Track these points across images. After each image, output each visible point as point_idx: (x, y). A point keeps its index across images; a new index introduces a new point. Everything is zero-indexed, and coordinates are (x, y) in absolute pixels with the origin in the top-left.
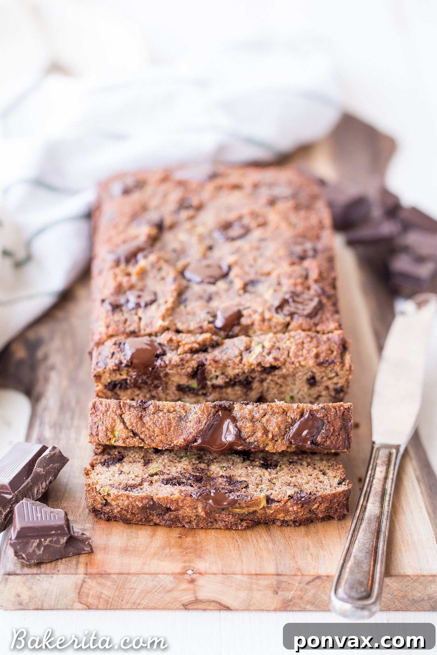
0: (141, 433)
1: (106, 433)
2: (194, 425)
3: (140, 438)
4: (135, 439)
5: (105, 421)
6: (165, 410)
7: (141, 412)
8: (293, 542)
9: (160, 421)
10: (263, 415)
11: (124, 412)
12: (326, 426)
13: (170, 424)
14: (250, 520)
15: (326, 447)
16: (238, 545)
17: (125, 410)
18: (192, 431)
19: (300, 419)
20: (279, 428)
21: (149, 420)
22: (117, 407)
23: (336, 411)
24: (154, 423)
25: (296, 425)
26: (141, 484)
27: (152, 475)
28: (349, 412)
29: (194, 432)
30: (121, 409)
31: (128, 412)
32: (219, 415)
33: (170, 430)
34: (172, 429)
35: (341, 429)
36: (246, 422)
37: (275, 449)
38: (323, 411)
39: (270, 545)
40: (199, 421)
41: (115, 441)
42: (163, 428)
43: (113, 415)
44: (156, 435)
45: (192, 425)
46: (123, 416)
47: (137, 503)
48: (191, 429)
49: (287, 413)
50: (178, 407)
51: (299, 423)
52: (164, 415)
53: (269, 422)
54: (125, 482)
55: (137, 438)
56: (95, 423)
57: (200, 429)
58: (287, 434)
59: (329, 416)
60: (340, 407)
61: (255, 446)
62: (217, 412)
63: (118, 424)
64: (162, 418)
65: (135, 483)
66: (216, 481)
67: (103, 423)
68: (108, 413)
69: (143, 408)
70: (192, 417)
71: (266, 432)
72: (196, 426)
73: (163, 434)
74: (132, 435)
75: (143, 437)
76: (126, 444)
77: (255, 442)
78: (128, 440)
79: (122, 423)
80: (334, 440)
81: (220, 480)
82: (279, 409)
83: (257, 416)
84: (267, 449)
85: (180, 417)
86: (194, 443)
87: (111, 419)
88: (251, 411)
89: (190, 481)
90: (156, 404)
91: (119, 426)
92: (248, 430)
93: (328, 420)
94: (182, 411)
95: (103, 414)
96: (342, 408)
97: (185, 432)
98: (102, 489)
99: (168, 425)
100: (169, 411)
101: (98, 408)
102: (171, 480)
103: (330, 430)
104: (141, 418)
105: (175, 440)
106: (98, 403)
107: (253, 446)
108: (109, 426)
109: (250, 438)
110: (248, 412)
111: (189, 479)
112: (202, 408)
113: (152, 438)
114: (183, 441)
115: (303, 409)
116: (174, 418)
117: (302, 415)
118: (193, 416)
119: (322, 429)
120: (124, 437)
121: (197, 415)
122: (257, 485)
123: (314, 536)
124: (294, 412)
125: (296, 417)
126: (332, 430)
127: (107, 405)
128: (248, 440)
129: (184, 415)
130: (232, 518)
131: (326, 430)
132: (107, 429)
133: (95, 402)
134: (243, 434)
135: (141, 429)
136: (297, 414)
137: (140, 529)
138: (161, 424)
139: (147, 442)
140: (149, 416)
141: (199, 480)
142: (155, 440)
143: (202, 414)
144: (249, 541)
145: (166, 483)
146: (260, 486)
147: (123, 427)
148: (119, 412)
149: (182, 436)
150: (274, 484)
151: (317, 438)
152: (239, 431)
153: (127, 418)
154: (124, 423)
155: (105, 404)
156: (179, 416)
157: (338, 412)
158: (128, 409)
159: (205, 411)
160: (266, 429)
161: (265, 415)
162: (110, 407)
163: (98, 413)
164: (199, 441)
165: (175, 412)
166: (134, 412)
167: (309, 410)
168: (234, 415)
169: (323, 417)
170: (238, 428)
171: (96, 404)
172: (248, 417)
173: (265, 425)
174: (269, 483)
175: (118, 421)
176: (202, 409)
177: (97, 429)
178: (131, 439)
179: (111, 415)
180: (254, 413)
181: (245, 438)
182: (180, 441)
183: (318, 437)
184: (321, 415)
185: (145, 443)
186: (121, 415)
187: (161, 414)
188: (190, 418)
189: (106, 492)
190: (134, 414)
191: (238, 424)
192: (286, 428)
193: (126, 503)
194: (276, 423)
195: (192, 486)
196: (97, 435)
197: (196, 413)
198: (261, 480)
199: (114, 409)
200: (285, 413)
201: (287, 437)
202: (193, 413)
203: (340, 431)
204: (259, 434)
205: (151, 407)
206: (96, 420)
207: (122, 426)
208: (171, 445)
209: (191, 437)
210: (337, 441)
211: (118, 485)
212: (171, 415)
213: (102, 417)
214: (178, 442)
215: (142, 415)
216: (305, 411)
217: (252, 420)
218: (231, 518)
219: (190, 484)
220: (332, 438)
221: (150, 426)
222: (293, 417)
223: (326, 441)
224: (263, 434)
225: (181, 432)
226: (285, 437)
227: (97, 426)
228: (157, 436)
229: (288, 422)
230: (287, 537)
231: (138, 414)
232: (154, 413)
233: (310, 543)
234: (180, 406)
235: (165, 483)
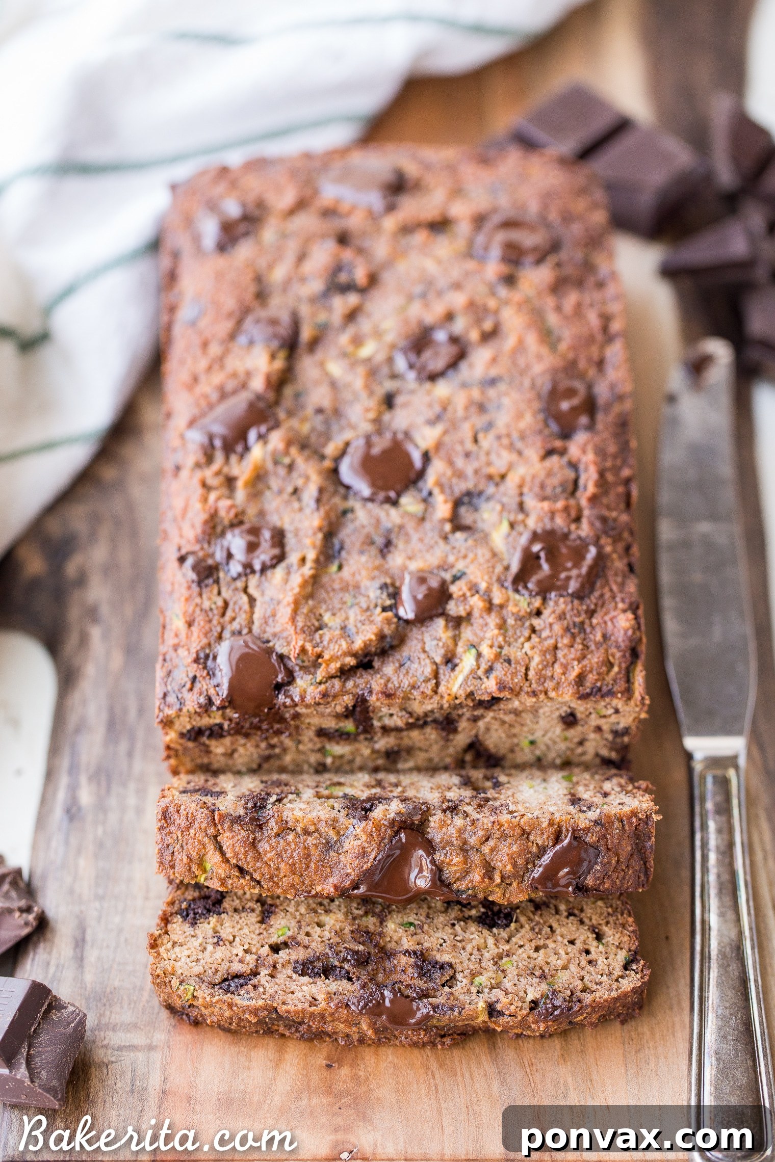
0: (255, 871)
1: (190, 866)
2: (353, 861)
3: (252, 879)
4: (242, 881)
5: (187, 844)
6: (299, 830)
7: (253, 832)
8: (538, 1077)
9: (289, 851)
10: (483, 839)
11: (221, 831)
12: (603, 857)
13: (308, 856)
14: (458, 1035)
15: (603, 892)
16: (436, 1086)
17: (222, 828)
18: (349, 871)
19: (554, 845)
20: (515, 865)
21: (268, 849)
22: (208, 823)
23: (623, 826)
24: (279, 855)
25: (546, 859)
26: (255, 974)
27: (275, 949)
28: (647, 824)
29: (353, 873)
30: (215, 824)
31: (228, 834)
32: (400, 839)
33: (308, 867)
34: (312, 865)
35: (632, 855)
36: (451, 854)
37: (506, 899)
38: (598, 828)
39: (495, 1086)
40: (363, 853)
41: (206, 879)
42: (294, 865)
43: (201, 836)
44: (282, 875)
45: (349, 861)
46: (219, 838)
47: (247, 1016)
48: (348, 867)
49: (529, 834)
50: (324, 825)
51: (551, 854)
52: (298, 840)
53: (495, 853)
54: (224, 967)
55: (248, 877)
56: (168, 846)
57: (364, 868)
58: (529, 874)
59: (609, 837)
60: (631, 818)
61: (469, 895)
62: (397, 833)
63: (211, 853)
64: (293, 846)
65: (244, 970)
66: (395, 962)
67: (182, 847)
68: (192, 832)
69: (257, 825)
70: (350, 844)
71: (489, 871)
72: (357, 862)
73: (294, 874)
74: (237, 874)
75: (258, 879)
76: (226, 887)
77: (469, 889)
78: (230, 882)
79: (217, 853)
80: (617, 878)
81: (404, 960)
82: (514, 830)
83: (473, 841)
84: (490, 899)
85: (328, 842)
86: (353, 890)
87: (196, 843)
88: (461, 831)
89: (346, 966)
90: (282, 817)
91: (213, 859)
92: (455, 868)
93: (607, 845)
94: (332, 833)
95: (183, 832)
96: (634, 820)
97: (337, 872)
98: (182, 988)
99: (306, 858)
100: (306, 832)
101: (172, 819)
102: (311, 962)
103: (609, 863)
104: (254, 845)
105: (319, 884)
106: (171, 809)
107: (464, 896)
108: (194, 854)
109: (458, 883)
110: (455, 835)
111: (345, 960)
112: (369, 828)
113: (276, 879)
114: (332, 890)
115: (560, 827)
116: (316, 846)
117: (557, 839)
118: (352, 843)
119: (596, 863)
120: (223, 876)
121: (359, 842)
122: (473, 975)
123: (578, 1061)
124: (543, 833)
125: (546, 843)
126: (614, 862)
127: (190, 815)
128: (455, 886)
129: (335, 839)
130: (425, 1035)
131: (603, 865)
132: (191, 860)
133: (167, 808)
134: (445, 876)
135: (255, 865)
136: (548, 838)
137: (255, 1047)
138: (292, 857)
139: (265, 887)
140: (268, 842)
141: (363, 962)
142: (280, 884)
143: (368, 840)
144: (456, 1075)
145: (302, 970)
146: (478, 980)
147: (221, 859)
148: (211, 831)
149: (331, 880)
150: (503, 971)
151: (586, 878)
152: (438, 871)
153: (228, 844)
154: (222, 853)
155: (185, 813)
156: (324, 841)
157: (626, 828)
158: (229, 827)
159: (374, 835)
160: (490, 864)
161: (487, 840)
162: (194, 820)
163: (172, 828)
164: (363, 889)
165: (316, 835)
166: (240, 834)
167: (570, 829)
168: (430, 836)
169: (598, 841)
170: (436, 866)
171: (169, 811)
172: (455, 843)
173: (487, 858)
174: (494, 968)
175: (210, 847)
176: (369, 831)
177: (172, 856)
178: (236, 880)
179: (197, 835)
180: (467, 836)
181: (450, 883)
182: (328, 888)
183: (588, 878)
184: (594, 838)
185: (261, 886)
186: (216, 837)
187: (290, 837)
188: (347, 846)
189: (189, 993)
190: (239, 837)
191: (439, 857)
192: (527, 863)
193: (227, 1014)
194: (508, 855)
195: (350, 979)
196: (173, 867)
197: (357, 838)
198: (480, 960)
199: (203, 826)
200: (526, 836)
201: (529, 878)
202: (351, 838)
203: (629, 860)
204: (477, 876)
205: (272, 823)
206: (169, 840)
207: (218, 858)
208: (310, 891)
209: (347, 883)
210: (624, 878)
211: (211, 974)
212: (310, 841)
213: (180, 838)
214: (323, 890)
215: (254, 839)
216: (564, 830)
217: (464, 849)
218: (422, 1036)
219: (348, 972)
220: (615, 875)
221: (271, 860)
222: (540, 843)
223: (604, 883)
224: (483, 877)
225: (329, 871)
226: (526, 878)
227: (171, 852)
228: (285, 876)
229: (531, 853)
230: (527, 1065)
231: (248, 837)
232: (278, 835)
233: (570, 1080)
234: (326, 822)
235: (300, 972)
